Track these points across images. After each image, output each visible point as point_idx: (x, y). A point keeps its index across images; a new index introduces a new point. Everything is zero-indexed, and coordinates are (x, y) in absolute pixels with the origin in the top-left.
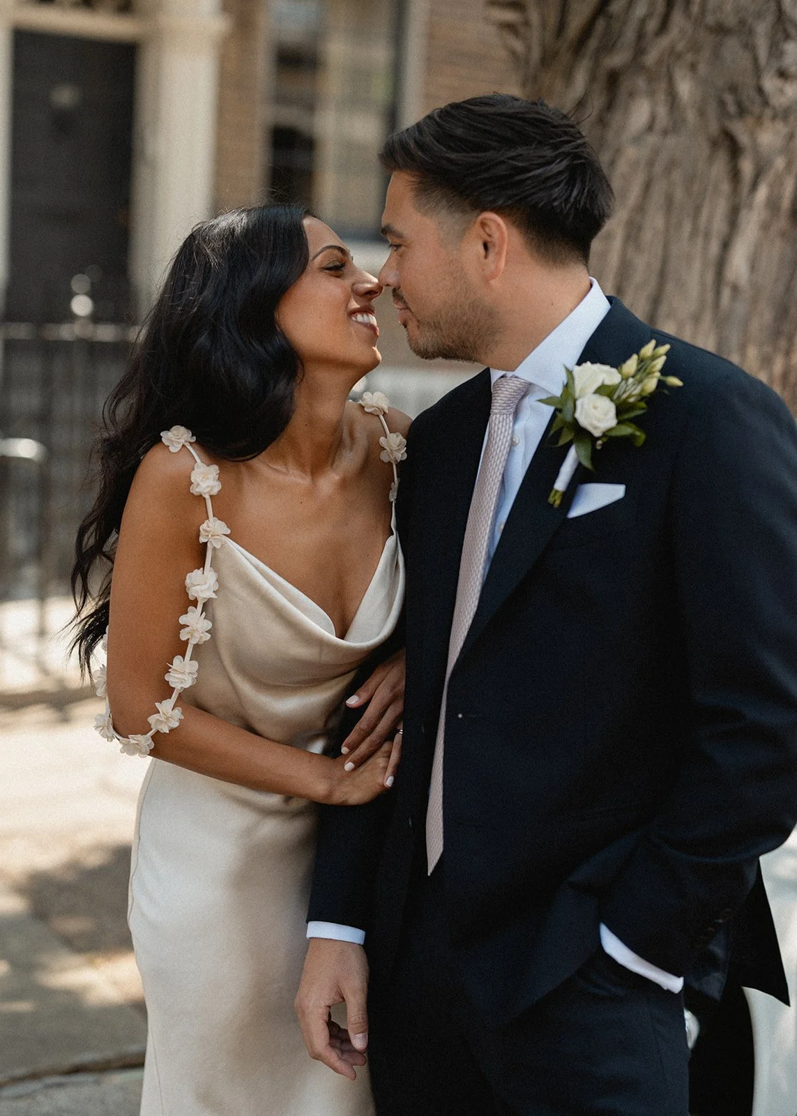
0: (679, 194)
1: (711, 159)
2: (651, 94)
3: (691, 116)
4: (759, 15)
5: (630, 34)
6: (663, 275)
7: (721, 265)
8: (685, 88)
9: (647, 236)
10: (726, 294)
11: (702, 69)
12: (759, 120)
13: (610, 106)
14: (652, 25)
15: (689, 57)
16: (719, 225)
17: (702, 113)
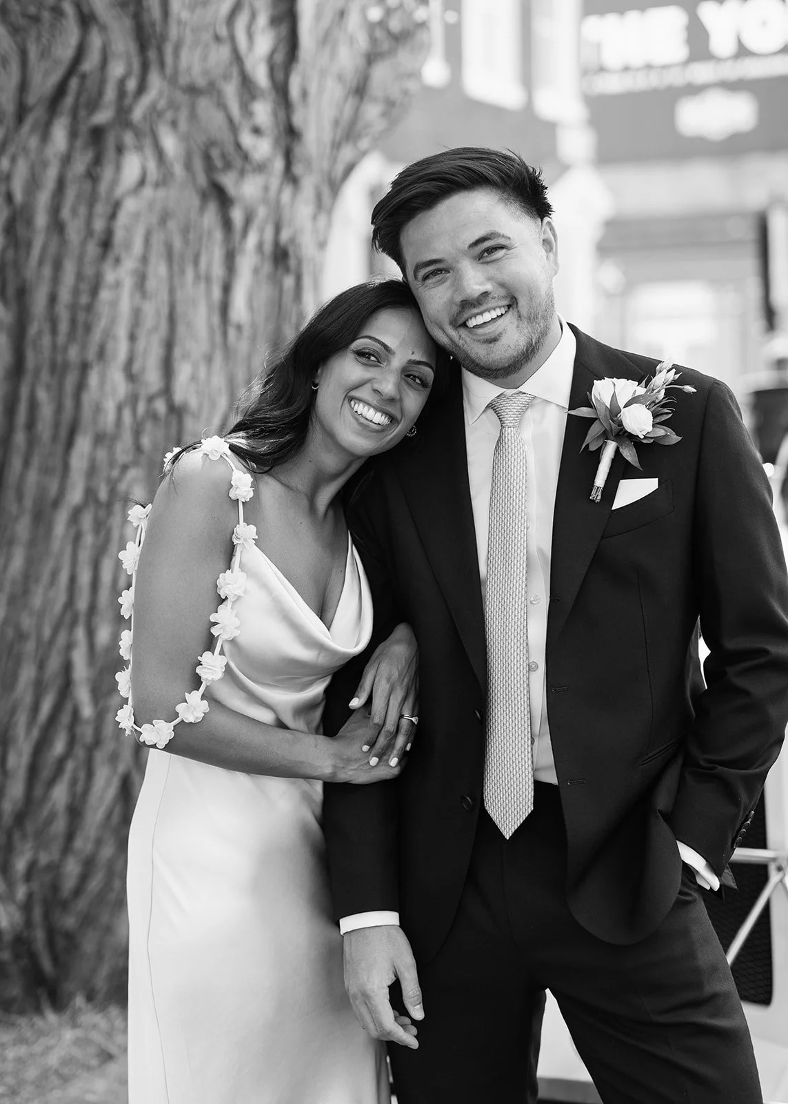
0: (177, 243)
1: (202, 209)
2: (139, 148)
3: (178, 170)
4: (226, 77)
5: (110, 94)
6: (172, 319)
7: (225, 308)
8: (170, 143)
9: (151, 284)
10: (232, 333)
11: (183, 125)
12: (242, 173)
13: (97, 161)
14: (132, 85)
15: (169, 115)
16: (218, 271)
17: (188, 166)
